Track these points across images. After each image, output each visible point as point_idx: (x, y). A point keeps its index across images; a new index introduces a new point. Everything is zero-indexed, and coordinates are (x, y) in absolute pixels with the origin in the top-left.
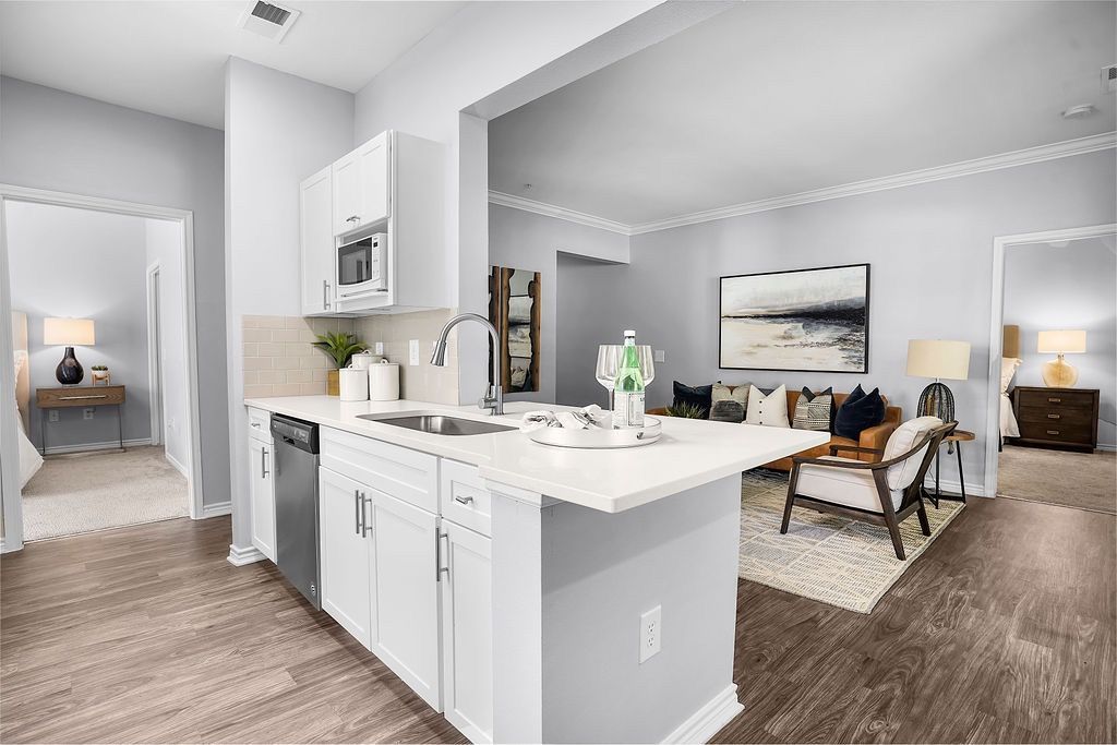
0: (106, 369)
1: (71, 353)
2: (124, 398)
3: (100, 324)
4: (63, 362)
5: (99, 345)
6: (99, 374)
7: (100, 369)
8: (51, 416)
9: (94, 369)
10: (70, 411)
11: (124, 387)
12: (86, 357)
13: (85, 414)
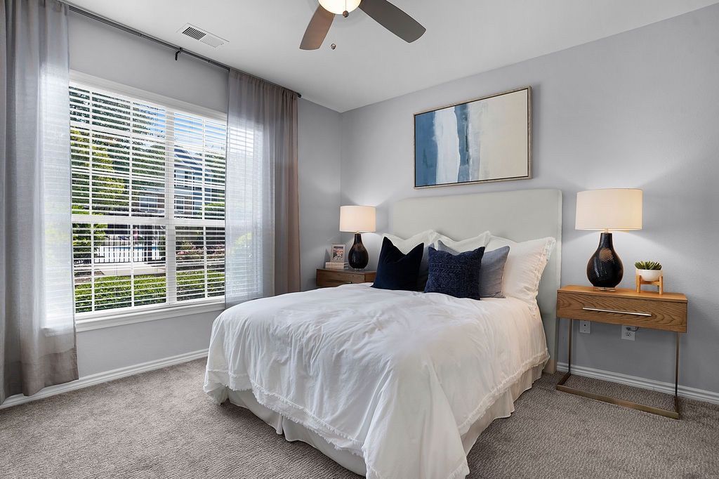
0: (657, 267)
1: (607, 240)
2: (684, 323)
3: (650, 197)
4: (597, 254)
5: (649, 229)
6: (647, 274)
7: (647, 267)
8: (582, 326)
9: (640, 266)
10: (605, 326)
11: (685, 303)
12: (630, 249)
13: (624, 331)
